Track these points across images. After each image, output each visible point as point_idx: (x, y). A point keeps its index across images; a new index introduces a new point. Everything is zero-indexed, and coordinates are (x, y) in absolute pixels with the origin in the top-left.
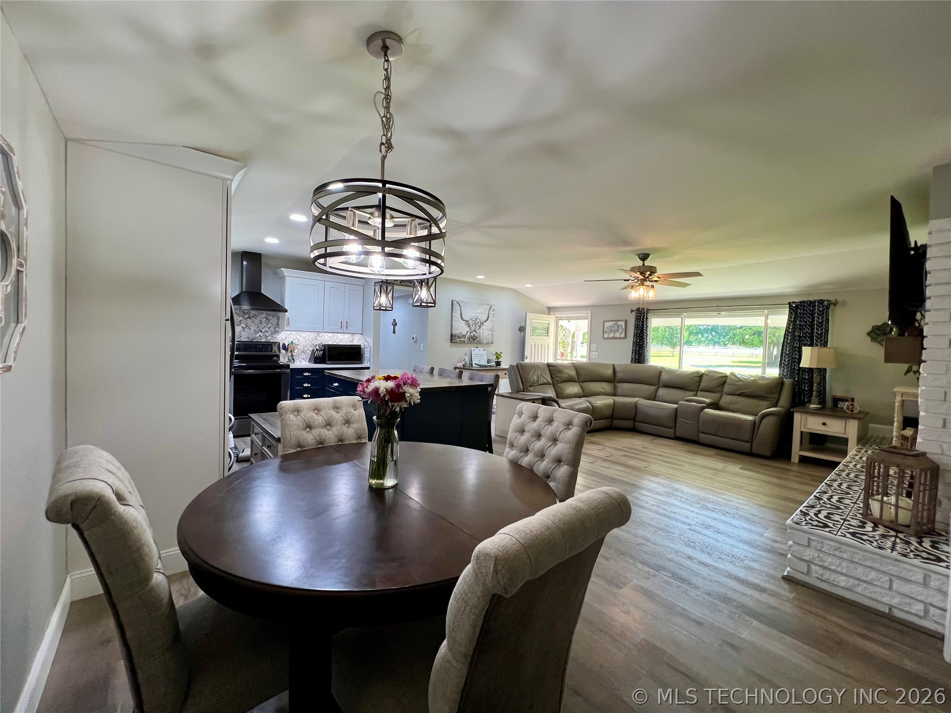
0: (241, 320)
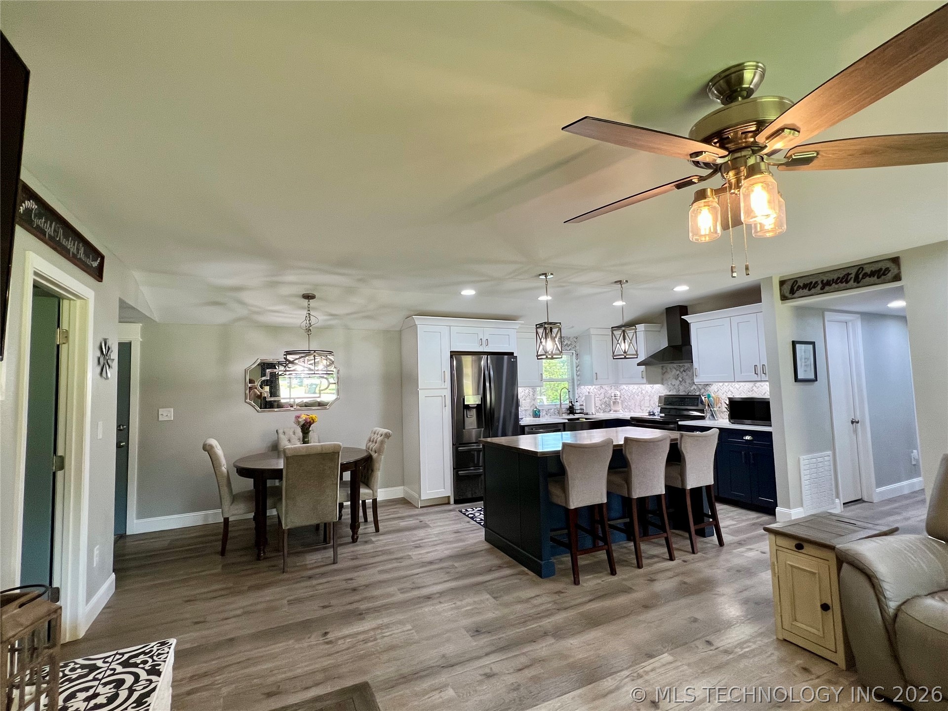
0: (678, 374)
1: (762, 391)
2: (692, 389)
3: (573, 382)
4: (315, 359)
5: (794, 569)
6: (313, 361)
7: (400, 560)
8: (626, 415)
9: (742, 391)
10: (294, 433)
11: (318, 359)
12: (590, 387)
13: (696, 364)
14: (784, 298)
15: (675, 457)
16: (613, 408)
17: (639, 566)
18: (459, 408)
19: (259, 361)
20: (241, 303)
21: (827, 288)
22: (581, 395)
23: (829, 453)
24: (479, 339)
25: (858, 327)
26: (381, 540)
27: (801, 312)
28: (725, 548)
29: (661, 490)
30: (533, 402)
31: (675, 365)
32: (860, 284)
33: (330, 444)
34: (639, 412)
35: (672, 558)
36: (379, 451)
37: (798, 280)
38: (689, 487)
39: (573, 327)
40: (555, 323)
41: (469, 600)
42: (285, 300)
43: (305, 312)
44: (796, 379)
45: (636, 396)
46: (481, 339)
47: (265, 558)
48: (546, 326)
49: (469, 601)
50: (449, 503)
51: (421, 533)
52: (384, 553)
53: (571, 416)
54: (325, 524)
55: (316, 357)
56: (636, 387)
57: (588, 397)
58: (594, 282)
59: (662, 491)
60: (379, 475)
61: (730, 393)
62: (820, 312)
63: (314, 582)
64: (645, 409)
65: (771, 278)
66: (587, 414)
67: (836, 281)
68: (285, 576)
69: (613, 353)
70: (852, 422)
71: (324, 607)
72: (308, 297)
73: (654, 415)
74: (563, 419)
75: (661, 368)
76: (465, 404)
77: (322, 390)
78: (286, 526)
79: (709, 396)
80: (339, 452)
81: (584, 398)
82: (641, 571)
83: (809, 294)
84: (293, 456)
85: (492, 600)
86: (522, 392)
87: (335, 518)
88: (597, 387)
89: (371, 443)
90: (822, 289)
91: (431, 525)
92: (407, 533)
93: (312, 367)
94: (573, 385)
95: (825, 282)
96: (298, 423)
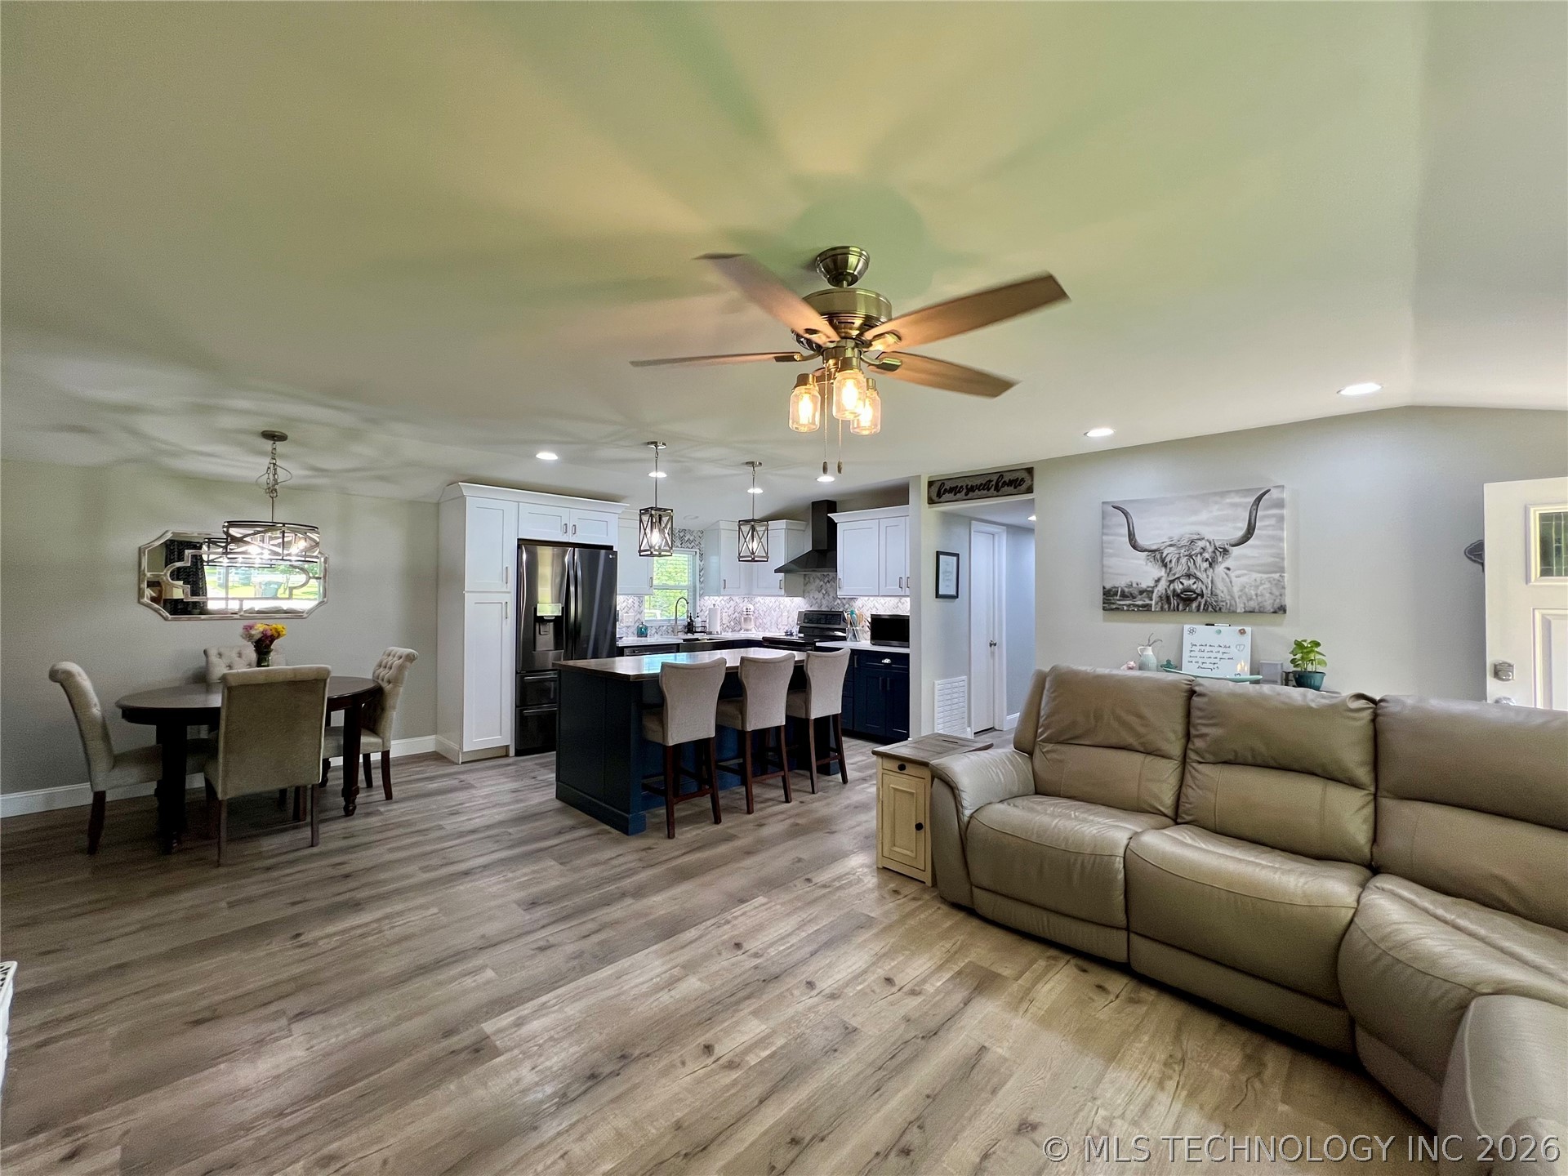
0: (821, 585)
1: (903, 608)
2: (836, 603)
3: (695, 591)
4: (283, 537)
5: (898, 794)
6: (281, 540)
7: (426, 833)
8: (758, 635)
9: (886, 607)
10: (240, 655)
11: (289, 537)
12: (716, 598)
13: (840, 574)
14: (931, 501)
15: (800, 682)
16: (743, 626)
17: (749, 812)
18: (529, 621)
19: (169, 536)
20: (134, 433)
21: (971, 494)
22: (704, 608)
23: (964, 677)
24: (563, 523)
25: (1003, 540)
26: (395, 810)
27: (948, 519)
28: (848, 785)
29: (781, 720)
30: (639, 616)
31: (819, 574)
32: (1000, 493)
33: (310, 669)
34: (776, 632)
35: (787, 801)
36: (395, 681)
37: (945, 482)
38: (813, 717)
39: (697, 517)
40: (665, 510)
41: (525, 870)
42: (227, 436)
43: (266, 461)
44: (937, 595)
45: (773, 612)
46: (566, 524)
47: (180, 851)
48: (653, 512)
49: (524, 872)
50: (507, 756)
51: (460, 796)
52: (399, 825)
53: (690, 636)
54: (297, 789)
55: (286, 535)
56: (773, 599)
57: (712, 611)
58: (721, 460)
59: (781, 722)
60: (395, 715)
61: (875, 609)
62: (967, 520)
63: (275, 874)
64: (783, 628)
65: (920, 476)
66: (710, 633)
67: (980, 487)
68: (222, 870)
69: (739, 554)
70: (991, 645)
71: (294, 904)
72: (272, 436)
73: (791, 635)
74: (678, 639)
75: (803, 576)
76: (538, 615)
77: (295, 588)
78: (225, 792)
79: (852, 613)
80: (326, 680)
81: (707, 612)
82: (751, 816)
83: (954, 499)
84: (241, 685)
85: (558, 867)
86: (622, 602)
87: (317, 779)
88: (725, 598)
89: (382, 669)
90: (966, 495)
91: (477, 785)
92: (439, 798)
93: (280, 550)
94: (695, 595)
95: (969, 487)
96: (249, 637)
